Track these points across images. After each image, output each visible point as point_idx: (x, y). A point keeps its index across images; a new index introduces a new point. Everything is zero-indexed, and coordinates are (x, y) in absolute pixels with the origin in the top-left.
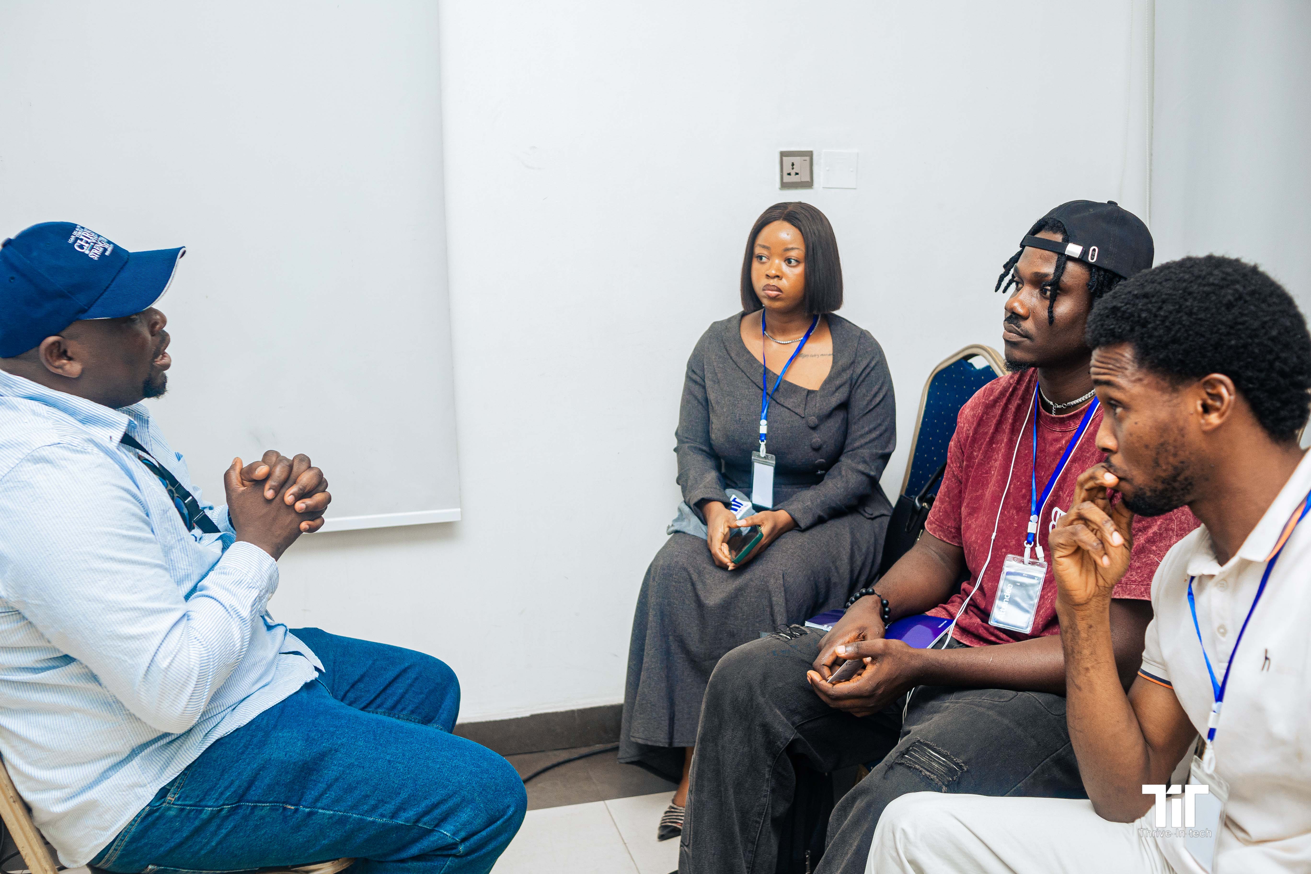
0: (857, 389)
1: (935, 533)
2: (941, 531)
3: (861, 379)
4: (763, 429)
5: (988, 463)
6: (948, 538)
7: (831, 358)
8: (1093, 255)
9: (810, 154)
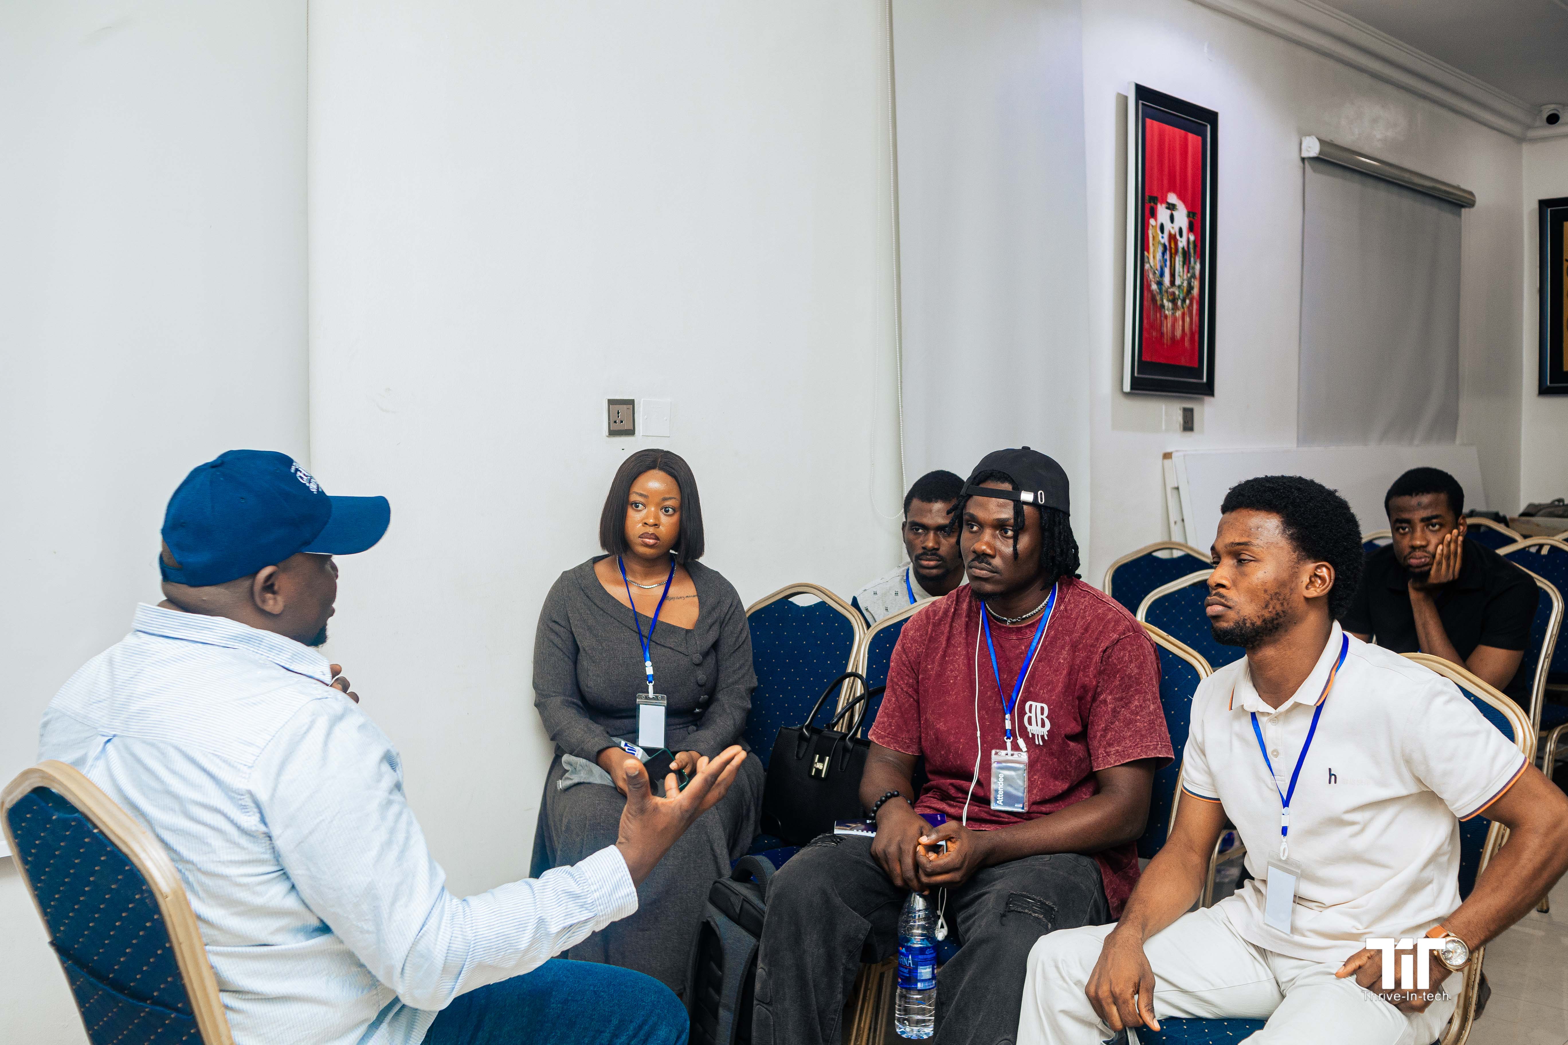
0: (725, 627)
1: (890, 746)
2: (895, 743)
3: (728, 617)
4: (649, 671)
5: (945, 674)
6: (903, 749)
7: (696, 599)
8: (1041, 498)
9: (631, 402)
